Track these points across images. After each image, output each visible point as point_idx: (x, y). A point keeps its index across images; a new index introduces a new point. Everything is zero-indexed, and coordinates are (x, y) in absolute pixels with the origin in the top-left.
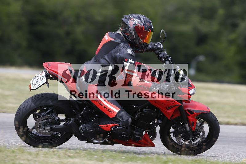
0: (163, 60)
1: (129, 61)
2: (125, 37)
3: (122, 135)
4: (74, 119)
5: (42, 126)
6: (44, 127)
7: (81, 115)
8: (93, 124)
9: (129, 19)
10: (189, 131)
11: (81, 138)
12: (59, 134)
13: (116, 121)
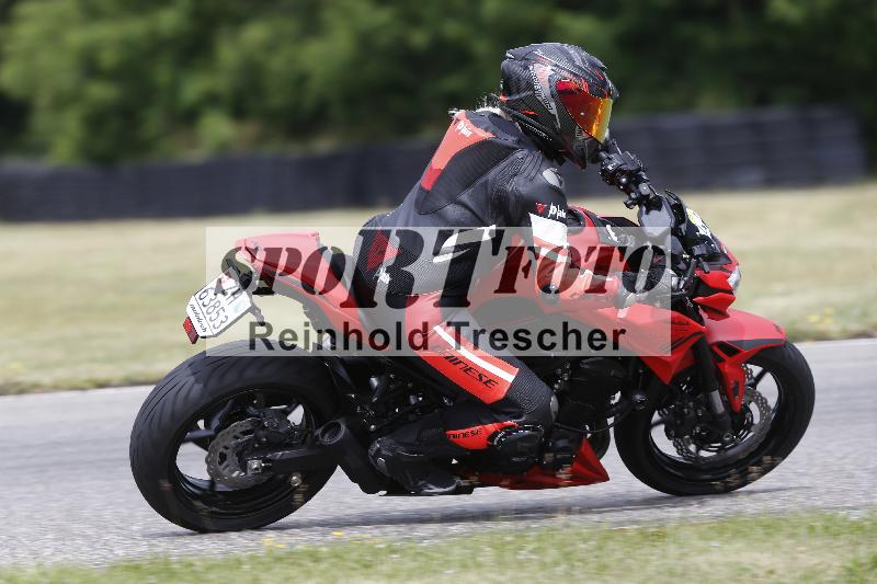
1: (551, 212)
5: (232, 459)
7: (375, 407)
8: (421, 432)
10: (721, 416)
12: (294, 478)
13: (507, 414)
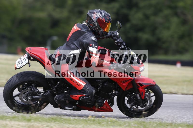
0: (119, 44)
1: (93, 46)
2: (90, 27)
3: (88, 103)
4: (50, 91)
6: (26, 97)
7: (56, 88)
8: (65, 95)
9: (93, 13)
11: (56, 106)
12: (39, 102)
13: (83, 93)
